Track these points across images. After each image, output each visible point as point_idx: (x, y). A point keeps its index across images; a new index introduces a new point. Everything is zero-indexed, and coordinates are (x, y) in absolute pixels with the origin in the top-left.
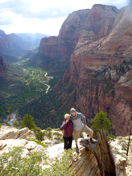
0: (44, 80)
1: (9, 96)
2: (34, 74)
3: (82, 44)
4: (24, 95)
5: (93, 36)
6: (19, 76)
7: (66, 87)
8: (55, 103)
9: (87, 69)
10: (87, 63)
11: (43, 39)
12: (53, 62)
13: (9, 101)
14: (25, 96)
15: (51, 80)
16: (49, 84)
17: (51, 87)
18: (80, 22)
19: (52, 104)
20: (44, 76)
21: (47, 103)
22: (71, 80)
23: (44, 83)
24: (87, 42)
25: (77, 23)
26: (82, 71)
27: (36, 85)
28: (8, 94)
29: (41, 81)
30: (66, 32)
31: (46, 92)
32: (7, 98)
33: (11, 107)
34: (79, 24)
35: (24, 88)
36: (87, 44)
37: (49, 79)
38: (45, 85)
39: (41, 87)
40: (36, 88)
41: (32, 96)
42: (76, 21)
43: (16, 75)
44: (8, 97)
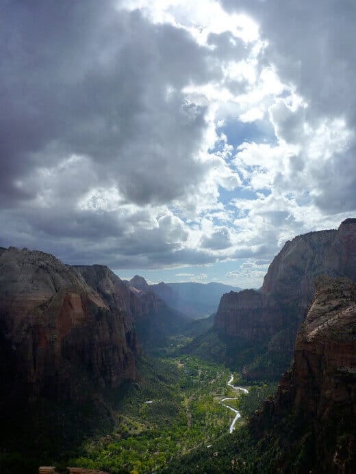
0: (226, 395)
1: (140, 430)
2: (202, 377)
3: (323, 308)
4: (175, 430)
5: (351, 289)
6: (166, 381)
7: (284, 420)
8: (256, 464)
9: (343, 373)
10: (340, 356)
11: (226, 296)
12: (247, 350)
13: (138, 444)
14: (177, 435)
15: (243, 395)
16: (239, 407)
17: (243, 416)
18: (313, 259)
19: (247, 465)
20: (224, 385)
21: (233, 462)
22: (297, 401)
23: (226, 402)
24: (335, 303)
25: (306, 259)
26: (327, 378)
27: (205, 407)
28: (138, 424)
29: (217, 398)
30: (281, 281)
31: (229, 428)
32: (135, 436)
33: (141, 460)
34: (311, 263)
35: (177, 412)
36: (336, 308)
37: (238, 394)
38: (229, 410)
39: (218, 414)
40: (205, 415)
41: (194, 435)
42: (303, 257)
43: (161, 378)
44: (137, 432)
